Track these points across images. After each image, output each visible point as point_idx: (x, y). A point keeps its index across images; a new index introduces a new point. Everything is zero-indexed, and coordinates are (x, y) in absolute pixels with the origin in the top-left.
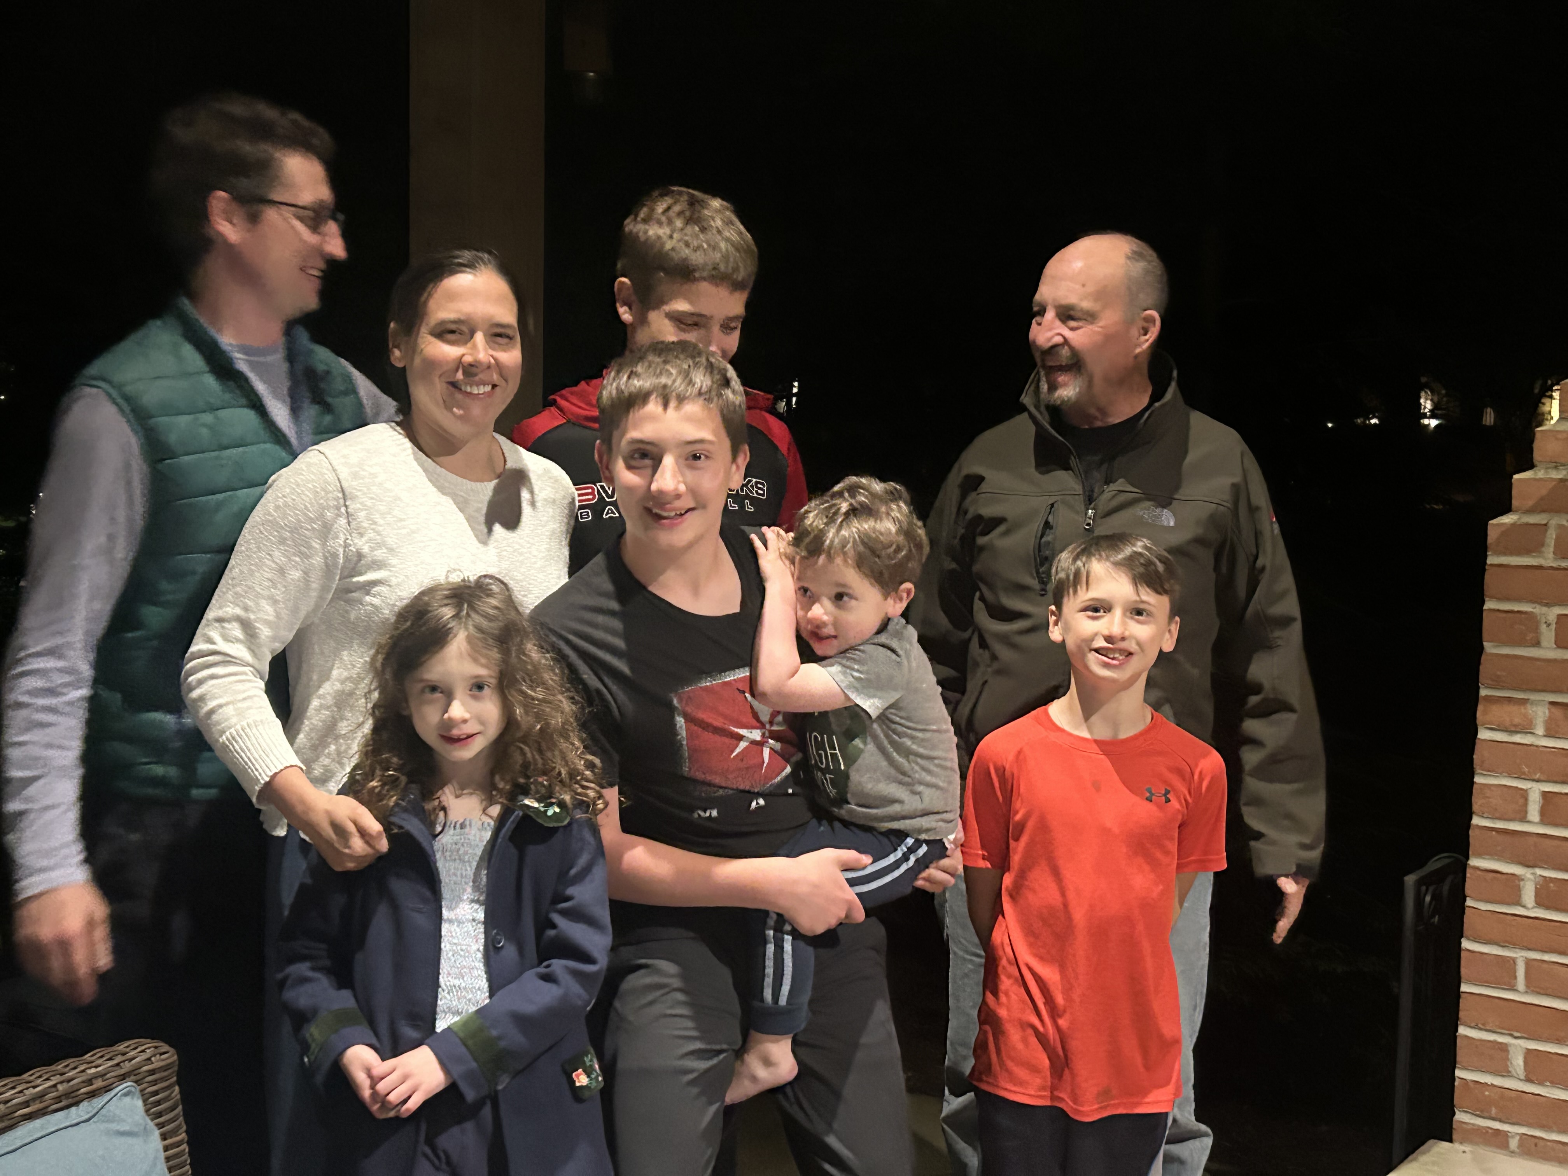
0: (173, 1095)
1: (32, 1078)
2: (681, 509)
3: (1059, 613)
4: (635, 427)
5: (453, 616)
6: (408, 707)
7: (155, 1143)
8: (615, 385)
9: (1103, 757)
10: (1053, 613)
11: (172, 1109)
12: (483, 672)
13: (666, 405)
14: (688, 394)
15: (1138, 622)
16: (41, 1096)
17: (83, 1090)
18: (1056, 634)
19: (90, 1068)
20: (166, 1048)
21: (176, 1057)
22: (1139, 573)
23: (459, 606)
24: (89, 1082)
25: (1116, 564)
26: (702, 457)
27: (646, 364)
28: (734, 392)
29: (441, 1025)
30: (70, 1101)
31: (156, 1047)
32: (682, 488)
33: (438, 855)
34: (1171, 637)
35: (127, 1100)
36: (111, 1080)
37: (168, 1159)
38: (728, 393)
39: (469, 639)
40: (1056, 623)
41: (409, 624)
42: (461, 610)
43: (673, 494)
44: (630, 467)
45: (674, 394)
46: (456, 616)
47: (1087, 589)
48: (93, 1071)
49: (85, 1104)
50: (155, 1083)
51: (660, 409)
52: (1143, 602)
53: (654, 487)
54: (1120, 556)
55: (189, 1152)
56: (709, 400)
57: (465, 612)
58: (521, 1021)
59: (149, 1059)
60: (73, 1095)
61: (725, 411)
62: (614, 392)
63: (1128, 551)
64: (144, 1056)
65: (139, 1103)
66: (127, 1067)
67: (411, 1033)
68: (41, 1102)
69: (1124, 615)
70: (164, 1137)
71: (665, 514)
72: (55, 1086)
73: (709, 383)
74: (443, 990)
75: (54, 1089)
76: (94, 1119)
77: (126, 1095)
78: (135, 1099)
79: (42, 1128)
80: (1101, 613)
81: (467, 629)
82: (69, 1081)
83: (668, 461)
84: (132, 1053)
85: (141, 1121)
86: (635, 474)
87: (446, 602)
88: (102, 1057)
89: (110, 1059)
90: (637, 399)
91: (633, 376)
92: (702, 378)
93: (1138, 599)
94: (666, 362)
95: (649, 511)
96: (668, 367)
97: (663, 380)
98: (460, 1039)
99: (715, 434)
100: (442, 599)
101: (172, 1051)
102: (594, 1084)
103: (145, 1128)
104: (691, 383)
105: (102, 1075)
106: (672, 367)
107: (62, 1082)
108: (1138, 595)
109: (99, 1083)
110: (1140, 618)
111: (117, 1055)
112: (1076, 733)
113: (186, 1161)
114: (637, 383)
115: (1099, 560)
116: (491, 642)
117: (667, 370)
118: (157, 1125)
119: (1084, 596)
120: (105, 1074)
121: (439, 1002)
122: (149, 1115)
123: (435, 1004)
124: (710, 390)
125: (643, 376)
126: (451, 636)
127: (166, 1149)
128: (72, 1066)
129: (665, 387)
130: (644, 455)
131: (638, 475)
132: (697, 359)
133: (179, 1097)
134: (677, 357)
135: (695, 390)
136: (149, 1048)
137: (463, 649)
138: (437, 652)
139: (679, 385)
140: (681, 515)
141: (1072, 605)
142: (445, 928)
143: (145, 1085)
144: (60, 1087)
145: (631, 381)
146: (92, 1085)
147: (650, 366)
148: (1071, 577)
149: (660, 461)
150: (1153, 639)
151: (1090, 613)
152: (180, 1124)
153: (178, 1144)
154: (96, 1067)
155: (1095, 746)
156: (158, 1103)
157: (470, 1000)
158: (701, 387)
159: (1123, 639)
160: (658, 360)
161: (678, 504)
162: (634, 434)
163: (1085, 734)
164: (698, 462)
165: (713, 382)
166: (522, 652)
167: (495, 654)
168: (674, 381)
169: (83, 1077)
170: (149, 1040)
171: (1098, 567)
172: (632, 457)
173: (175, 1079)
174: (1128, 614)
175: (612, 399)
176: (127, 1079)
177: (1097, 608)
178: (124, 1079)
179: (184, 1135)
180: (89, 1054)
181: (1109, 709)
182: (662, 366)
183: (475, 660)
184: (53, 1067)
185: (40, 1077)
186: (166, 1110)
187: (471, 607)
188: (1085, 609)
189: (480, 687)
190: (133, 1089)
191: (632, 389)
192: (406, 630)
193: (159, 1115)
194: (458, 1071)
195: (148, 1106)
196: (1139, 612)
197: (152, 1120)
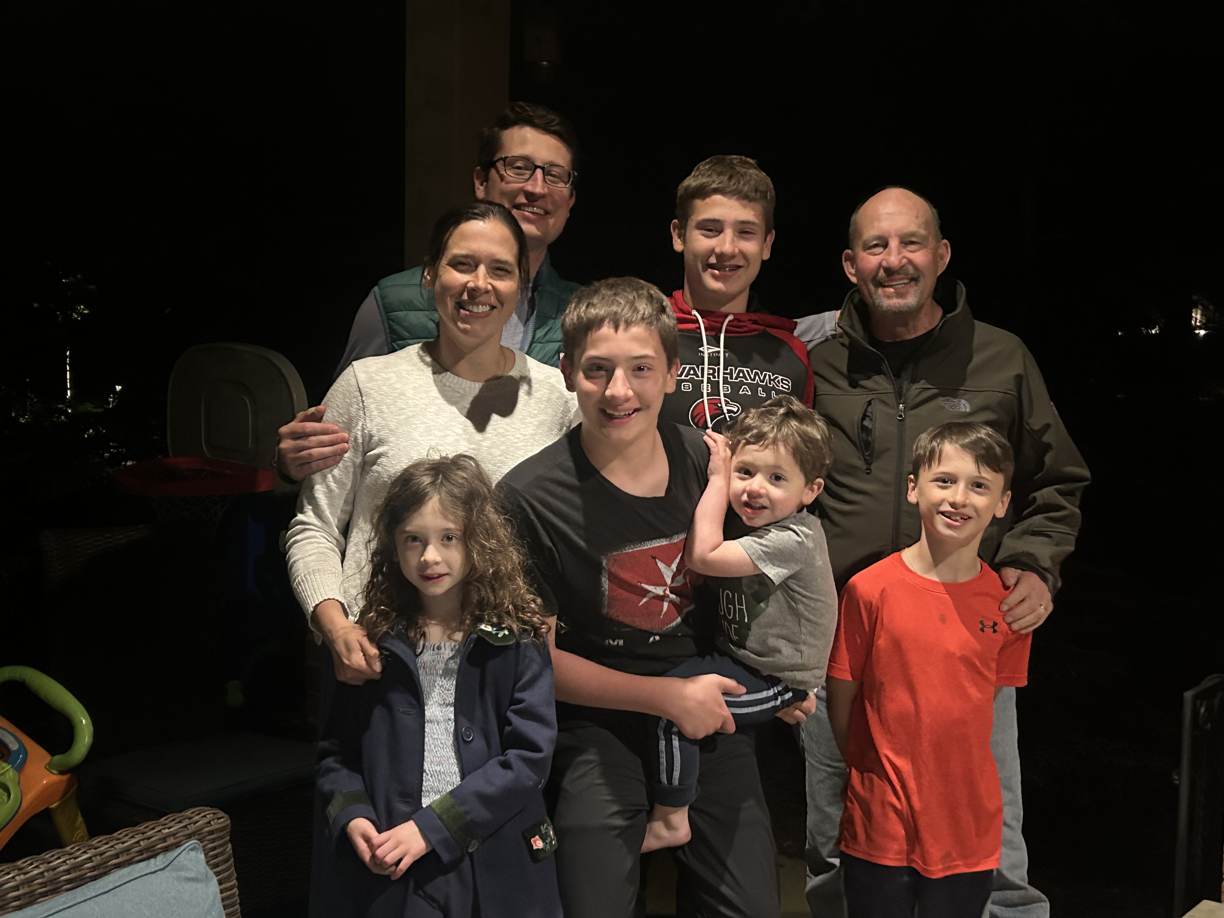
0: (227, 850)
1: (121, 836)
2: (629, 410)
3: (916, 481)
4: (594, 345)
5: (430, 483)
6: (397, 555)
7: (213, 887)
8: (575, 313)
9: (947, 596)
10: (911, 481)
11: (226, 861)
12: (451, 526)
13: (616, 328)
14: (634, 319)
15: (978, 493)
16: (128, 850)
17: (159, 846)
18: (912, 497)
19: (165, 829)
20: (221, 814)
21: (229, 822)
22: (980, 454)
23: (436, 476)
24: (164, 839)
25: (963, 446)
26: (645, 369)
27: (601, 296)
28: (668, 316)
29: (426, 802)
30: (149, 854)
31: (214, 814)
32: (630, 393)
33: (421, 671)
34: (1003, 507)
35: (193, 853)
36: (180, 839)
37: (223, 900)
38: (664, 318)
39: (441, 501)
40: (914, 489)
41: (398, 489)
42: (436, 479)
43: (623, 398)
44: (588, 377)
45: (623, 319)
46: (433, 483)
47: (939, 464)
48: (167, 831)
49: (160, 857)
50: (214, 841)
51: (612, 331)
52: (983, 478)
53: (608, 393)
54: (967, 440)
55: (239, 895)
56: (650, 324)
57: (440, 481)
58: (485, 799)
59: (209, 822)
60: (151, 849)
61: (663, 333)
62: (575, 318)
63: (973, 437)
64: (205, 820)
65: (202, 856)
66: (192, 828)
67: (404, 808)
68: (128, 855)
69: (966, 486)
70: (220, 883)
71: (616, 414)
72: (138, 842)
73: (650, 311)
74: (427, 775)
75: (137, 845)
76: (169, 868)
77: (192, 850)
78: (199, 853)
79: (129, 874)
80: (949, 484)
81: (440, 494)
82: (149, 838)
83: (619, 373)
84: (197, 818)
85: (203, 870)
86: (592, 383)
87: (426, 472)
88: (173, 820)
89: (180, 822)
90: (595, 323)
91: (590, 306)
92: (645, 306)
93: (979, 475)
94: (615, 294)
95: (603, 411)
96: (618, 298)
97: (614, 308)
98: (437, 815)
99: (656, 352)
100: (425, 471)
101: (226, 816)
102: (548, 847)
103: (206, 876)
104: (636, 310)
105: (174, 835)
106: (621, 298)
107: (143, 840)
108: (979, 472)
109: (171, 840)
110: (979, 489)
111: (184, 819)
112: (927, 576)
113: (237, 901)
114: (593, 311)
115: (951, 442)
116: (459, 503)
117: (617, 301)
118: (215, 873)
119: (938, 469)
120: (177, 834)
121: (424, 783)
122: (208, 865)
123: (421, 785)
124: (651, 316)
125: (599, 305)
126: (428, 498)
127: (222, 892)
128: (151, 827)
129: (616, 313)
130: (600, 368)
131: (595, 384)
132: (641, 292)
133: (231, 851)
134: (624, 291)
135: (639, 316)
136: (209, 814)
137: (436, 508)
138: (415, 511)
139: (626, 313)
140: (629, 415)
141: (926, 475)
142: (428, 728)
143: (206, 842)
144: (142, 843)
145: (588, 311)
146: (165, 842)
147: (603, 299)
148: (927, 454)
149: (613, 374)
150: (987, 507)
151: (940, 484)
152: (232, 872)
153: (231, 888)
154: (169, 828)
155: (942, 588)
156: (216, 856)
157: (448, 782)
158: (644, 314)
159: (964, 506)
160: (609, 293)
161: (627, 405)
162: (592, 352)
163: (935, 579)
164: (642, 372)
165: (653, 310)
166: (482, 511)
167: (461, 513)
168: (623, 310)
169: (159, 836)
170: (209, 808)
171: (949, 448)
172: (591, 370)
173: (228, 838)
174: (970, 486)
175: (574, 324)
176: (193, 838)
177: (946, 480)
178: (190, 837)
179: (235, 881)
180: (164, 818)
181: (953, 559)
182: (613, 298)
183: (445, 517)
184: (137, 828)
185: (127, 835)
186: (221, 861)
187: (445, 478)
188: (937, 480)
189: (449, 539)
190: (197, 846)
191: (589, 316)
192: (396, 493)
193: (216, 865)
194: (434, 838)
195: (208, 859)
196: (979, 485)
197: (212, 869)
